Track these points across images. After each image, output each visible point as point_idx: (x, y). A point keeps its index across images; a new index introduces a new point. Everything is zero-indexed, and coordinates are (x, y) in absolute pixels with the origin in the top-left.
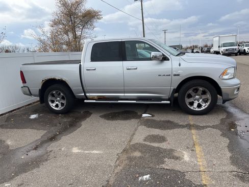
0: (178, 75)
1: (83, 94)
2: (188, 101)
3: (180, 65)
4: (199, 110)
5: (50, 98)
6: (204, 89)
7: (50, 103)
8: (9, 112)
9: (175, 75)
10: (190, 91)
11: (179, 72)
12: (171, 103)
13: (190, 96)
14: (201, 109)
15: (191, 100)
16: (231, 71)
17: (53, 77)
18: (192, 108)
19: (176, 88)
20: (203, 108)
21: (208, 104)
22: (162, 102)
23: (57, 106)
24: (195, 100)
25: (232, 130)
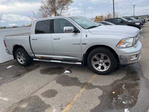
0: (86, 44)
1: (33, 55)
2: (94, 64)
3: (86, 36)
4: (102, 71)
5: (18, 56)
6: (105, 55)
7: (18, 59)
9: (83, 44)
10: (95, 57)
11: (86, 42)
13: (95, 60)
14: (104, 70)
15: (97, 63)
17: (17, 44)
18: (97, 69)
19: (85, 53)
20: (105, 70)
21: (108, 67)
22: (77, 63)
23: (22, 61)
24: (99, 63)
25: (114, 92)
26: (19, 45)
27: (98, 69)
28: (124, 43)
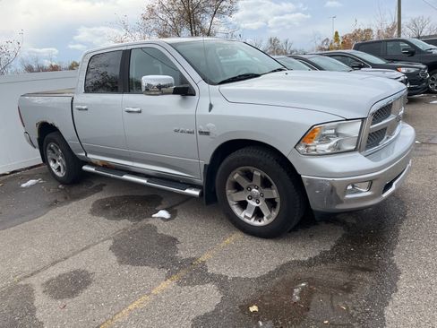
0: (207, 133)
1: (84, 154)
2: (233, 198)
3: (211, 107)
4: (257, 223)
5: (50, 155)
6: (264, 174)
7: (51, 164)
8: (26, 169)
9: (201, 133)
10: (236, 176)
11: (210, 126)
12: (201, 194)
13: (238, 187)
14: (262, 223)
15: (242, 196)
16: (353, 130)
17: (45, 120)
18: (242, 217)
19: (208, 162)
20: (265, 221)
21: (275, 214)
22: (188, 191)
23: (59, 169)
24: (251, 198)
25: (254, 308)
26: (50, 122)
27: (245, 216)
28: (326, 138)
